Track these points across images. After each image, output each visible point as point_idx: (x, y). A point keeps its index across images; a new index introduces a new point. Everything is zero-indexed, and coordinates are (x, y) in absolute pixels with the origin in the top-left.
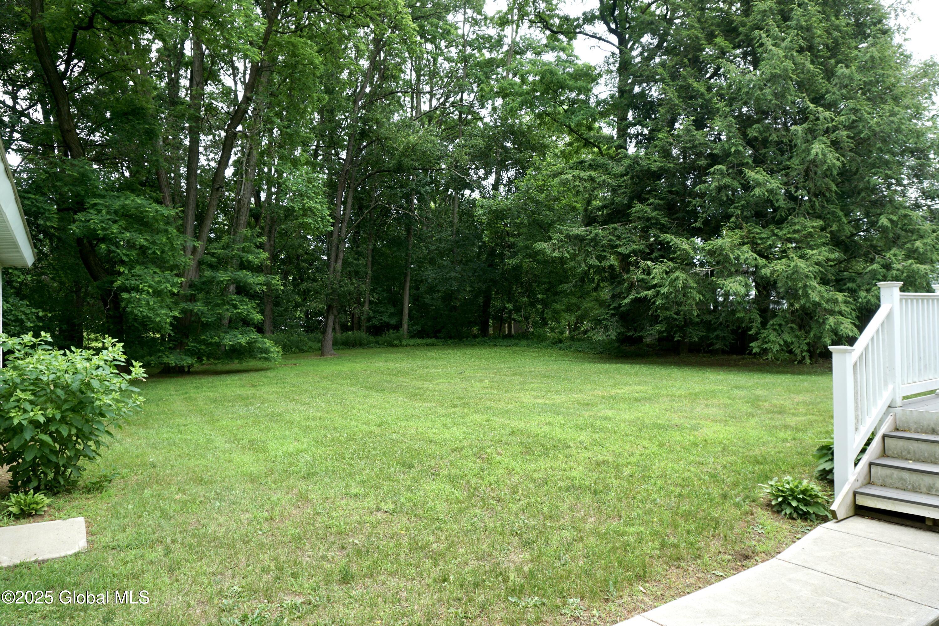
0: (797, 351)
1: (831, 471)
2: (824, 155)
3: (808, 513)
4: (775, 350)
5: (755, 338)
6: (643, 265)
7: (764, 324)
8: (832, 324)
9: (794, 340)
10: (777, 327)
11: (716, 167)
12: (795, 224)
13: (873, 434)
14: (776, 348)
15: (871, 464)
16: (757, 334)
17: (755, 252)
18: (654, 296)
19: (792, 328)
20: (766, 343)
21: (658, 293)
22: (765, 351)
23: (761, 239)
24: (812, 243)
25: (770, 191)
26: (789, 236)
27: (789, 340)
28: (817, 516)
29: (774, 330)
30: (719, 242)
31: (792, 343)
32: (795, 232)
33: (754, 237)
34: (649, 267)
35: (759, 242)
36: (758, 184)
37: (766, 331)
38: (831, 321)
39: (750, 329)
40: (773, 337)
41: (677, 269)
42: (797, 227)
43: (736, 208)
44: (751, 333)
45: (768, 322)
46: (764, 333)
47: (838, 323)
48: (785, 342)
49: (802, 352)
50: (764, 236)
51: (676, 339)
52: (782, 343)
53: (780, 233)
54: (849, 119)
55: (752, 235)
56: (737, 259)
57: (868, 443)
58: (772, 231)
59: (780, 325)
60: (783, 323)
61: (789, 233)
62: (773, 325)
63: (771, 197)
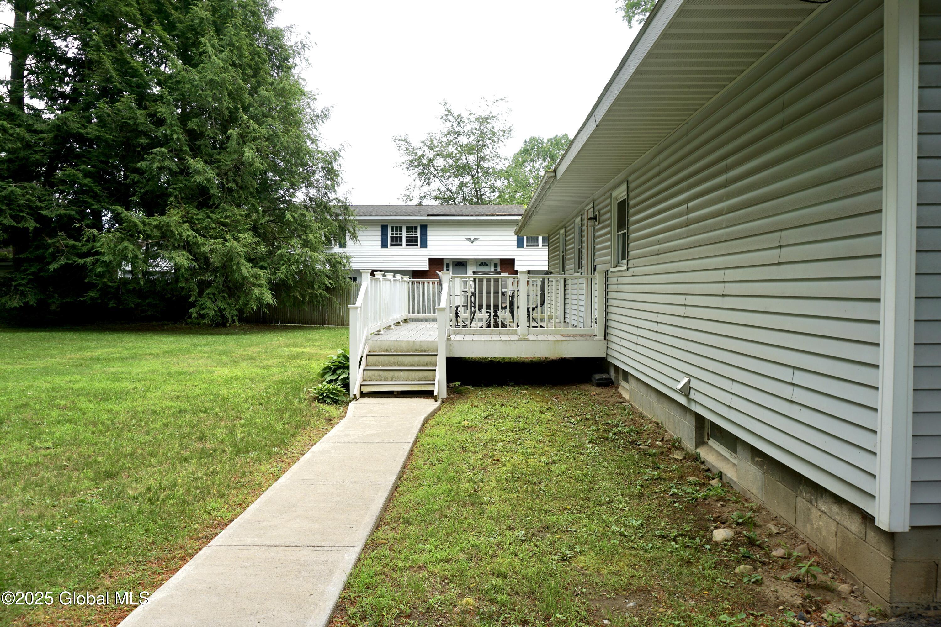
0: (229, 316)
1: (348, 378)
2: (253, 159)
3: (338, 400)
4: (211, 315)
5: (193, 305)
6: (88, 233)
7: (200, 294)
8: (257, 294)
9: (226, 306)
10: (212, 296)
11: (158, 149)
12: (226, 210)
13: (362, 357)
14: (212, 313)
15: (364, 370)
16: (196, 301)
17: (193, 230)
18: (94, 264)
19: (224, 297)
20: (203, 309)
21: (97, 260)
22: (202, 316)
23: (198, 219)
24: (239, 228)
25: (209, 180)
26: (222, 220)
27: (222, 307)
28: (343, 402)
29: (209, 298)
30: (165, 219)
31: (225, 309)
32: (226, 217)
33: (192, 217)
34: (94, 235)
35: (197, 222)
36: (198, 173)
37: (203, 299)
38: (256, 291)
39: (190, 296)
40: (209, 304)
41: (122, 240)
42: (229, 214)
43: (174, 189)
44: (190, 300)
45: (203, 292)
46: (202, 301)
47: (262, 293)
48: (219, 308)
49: (232, 316)
50: (201, 217)
51: (110, 306)
52: (216, 309)
53: (214, 217)
54: (268, 133)
55: (190, 215)
56: (181, 235)
57: (360, 362)
58: (206, 213)
59: (214, 294)
60: (216, 293)
61: (222, 217)
62: (208, 294)
63: (208, 185)
